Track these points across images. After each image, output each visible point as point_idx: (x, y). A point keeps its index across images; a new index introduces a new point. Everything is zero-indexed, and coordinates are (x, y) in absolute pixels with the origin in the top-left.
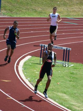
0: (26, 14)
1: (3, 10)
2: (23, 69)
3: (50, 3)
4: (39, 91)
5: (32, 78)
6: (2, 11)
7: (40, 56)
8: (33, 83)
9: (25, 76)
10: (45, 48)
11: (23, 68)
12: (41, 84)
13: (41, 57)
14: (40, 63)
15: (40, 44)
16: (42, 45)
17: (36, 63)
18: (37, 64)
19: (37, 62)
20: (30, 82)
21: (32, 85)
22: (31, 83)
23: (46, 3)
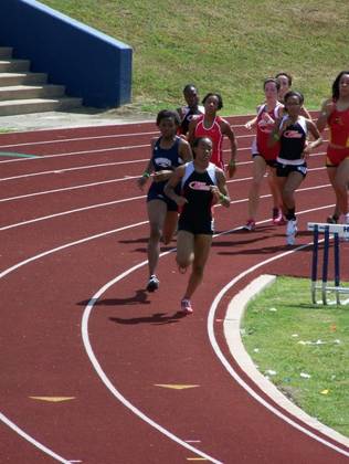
0: (237, 101)
1: (140, 94)
2: (243, 331)
3: (336, 51)
4: (321, 421)
5: (285, 368)
6: (138, 98)
7: (311, 274)
8: (290, 388)
9: (255, 361)
10: (331, 237)
11: (241, 327)
12: (325, 392)
13: (314, 279)
14: (314, 302)
15: (309, 224)
16: (316, 226)
17: (296, 302)
18: (302, 306)
19: (302, 301)
20: (276, 384)
21: (289, 396)
22: (282, 390)
23: (319, 49)
